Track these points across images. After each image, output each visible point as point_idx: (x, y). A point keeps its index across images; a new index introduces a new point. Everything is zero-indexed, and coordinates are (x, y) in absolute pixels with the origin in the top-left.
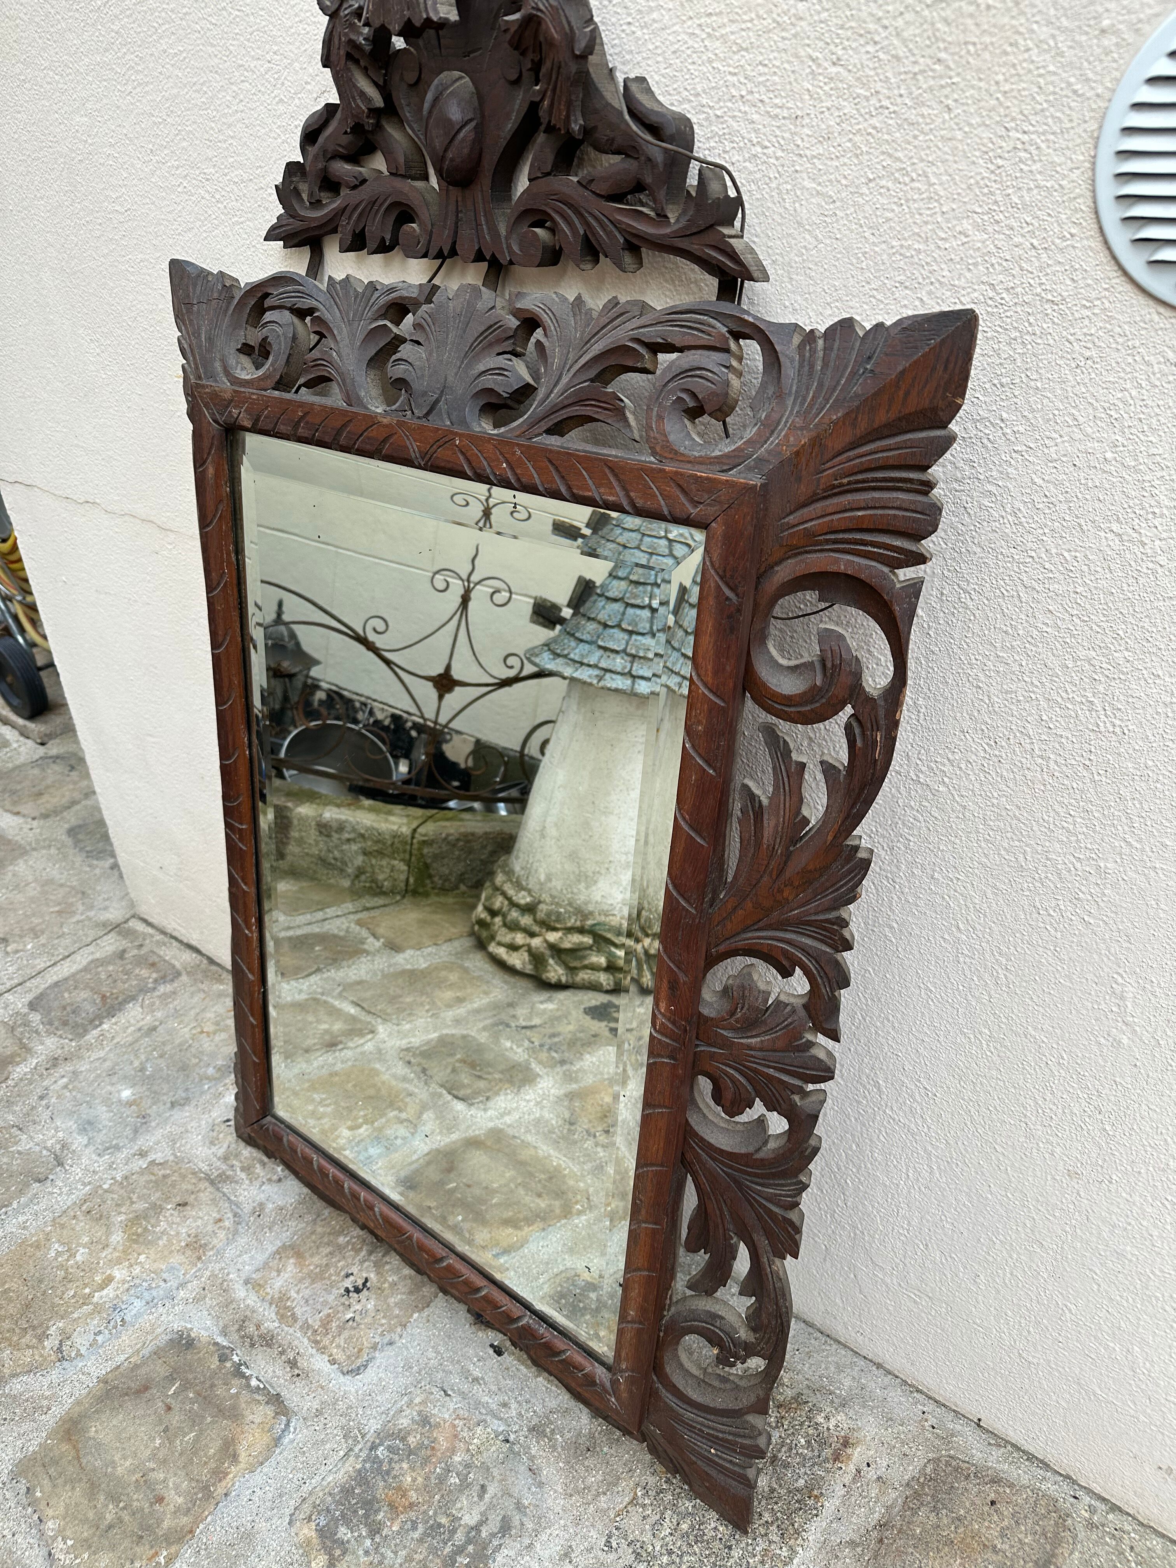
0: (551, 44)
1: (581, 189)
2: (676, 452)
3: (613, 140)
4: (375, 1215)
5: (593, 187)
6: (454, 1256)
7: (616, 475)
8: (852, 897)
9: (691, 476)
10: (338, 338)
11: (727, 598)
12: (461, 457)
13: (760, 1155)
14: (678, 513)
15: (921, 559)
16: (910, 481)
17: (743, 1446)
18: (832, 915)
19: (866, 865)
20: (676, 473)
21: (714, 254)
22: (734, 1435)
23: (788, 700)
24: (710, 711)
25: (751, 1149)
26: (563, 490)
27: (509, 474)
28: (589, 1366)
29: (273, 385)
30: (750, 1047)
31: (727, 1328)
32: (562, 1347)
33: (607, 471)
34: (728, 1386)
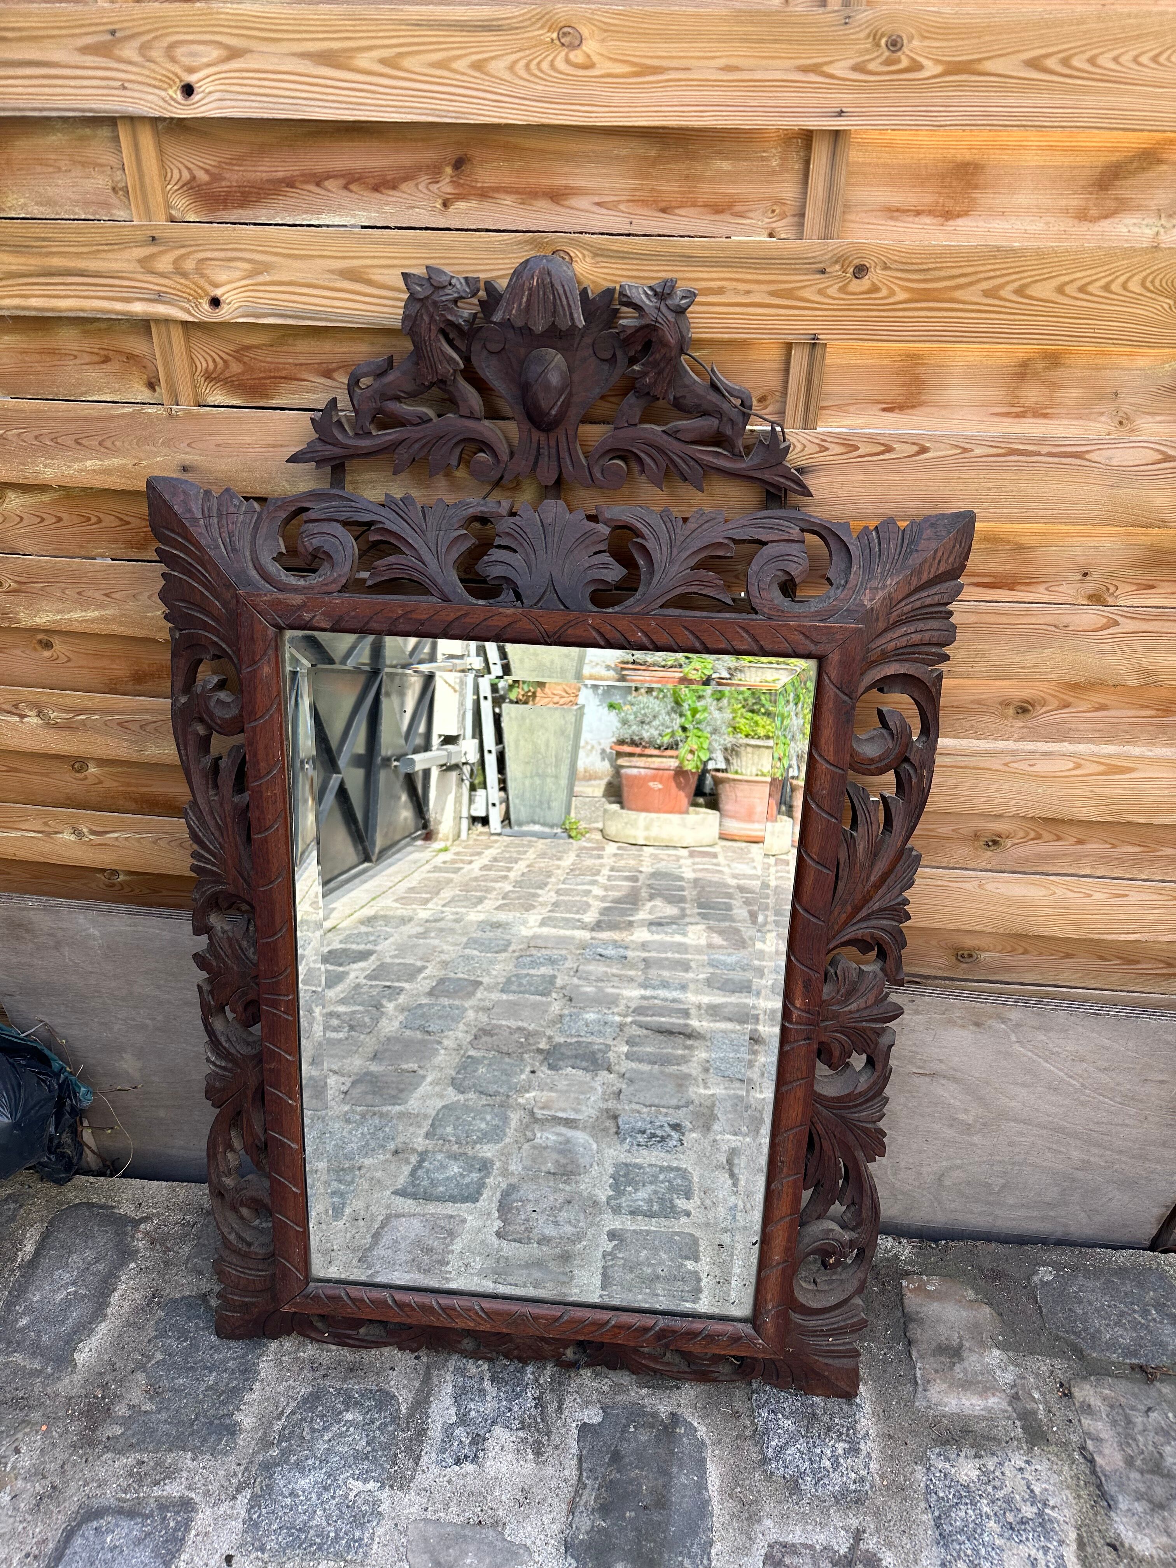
0: (666, 345)
1: (665, 437)
2: (783, 611)
3: (700, 405)
4: (477, 1313)
5: (678, 436)
6: (571, 1308)
7: (747, 632)
8: (910, 884)
9: (810, 626)
10: (416, 546)
11: (844, 702)
12: (594, 633)
13: (859, 1090)
14: (800, 651)
15: (946, 658)
16: (941, 612)
17: (852, 1325)
18: (900, 899)
19: (919, 857)
20: (799, 626)
21: (782, 480)
22: (844, 1320)
23: (872, 761)
24: (832, 779)
25: (852, 1089)
26: (697, 645)
27: (644, 639)
28: (729, 1328)
29: (339, 588)
30: (851, 1012)
31: (837, 1237)
32: (702, 1326)
33: (739, 630)
34: (835, 1285)
